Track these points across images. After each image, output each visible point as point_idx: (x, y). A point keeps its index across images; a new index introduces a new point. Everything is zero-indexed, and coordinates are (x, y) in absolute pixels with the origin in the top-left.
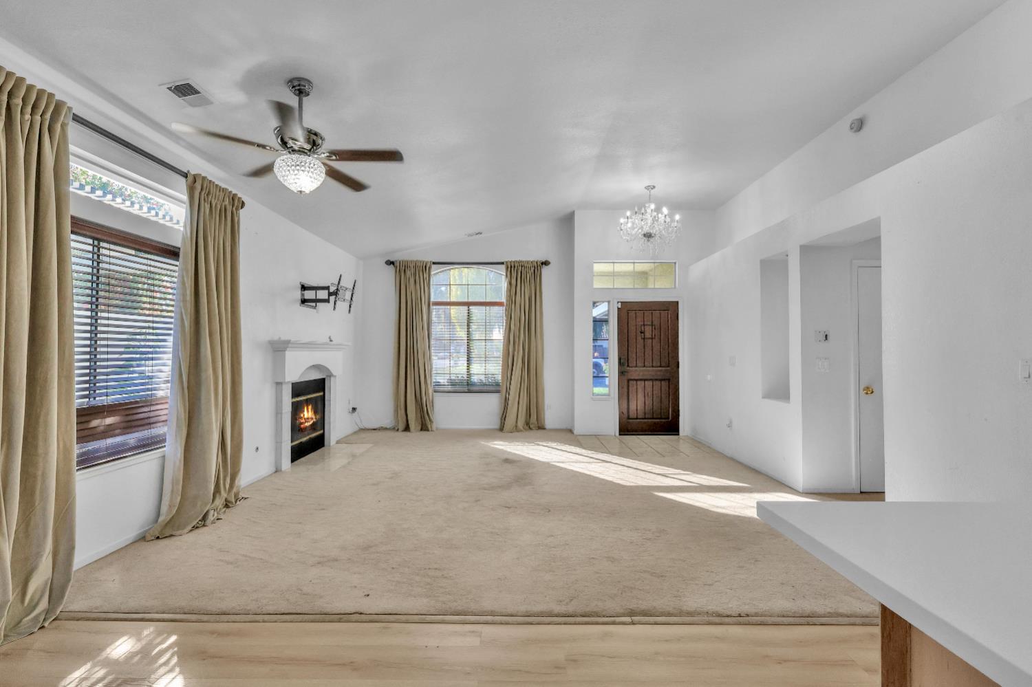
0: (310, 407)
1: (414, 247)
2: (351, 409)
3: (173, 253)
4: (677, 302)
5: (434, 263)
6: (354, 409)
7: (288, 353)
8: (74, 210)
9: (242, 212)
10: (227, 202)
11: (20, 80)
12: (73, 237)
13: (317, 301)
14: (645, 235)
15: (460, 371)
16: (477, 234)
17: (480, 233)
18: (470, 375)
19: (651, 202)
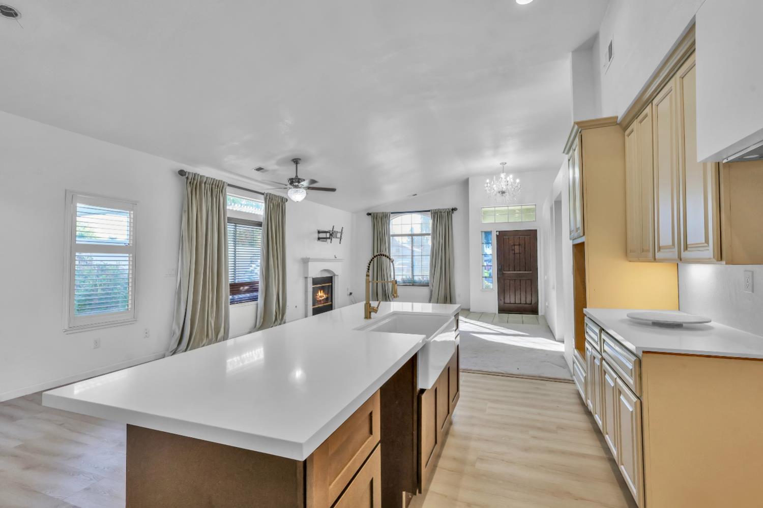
0: (322, 291)
1: (380, 204)
2: (349, 294)
3: (259, 224)
4: (536, 230)
5: (392, 213)
6: (351, 294)
7: (310, 263)
8: (228, 215)
9: (286, 203)
10: (279, 201)
11: (214, 179)
12: (228, 224)
13: (326, 238)
14: (499, 192)
15: (407, 275)
16: (414, 195)
17: (416, 195)
18: (413, 276)
19: (503, 172)
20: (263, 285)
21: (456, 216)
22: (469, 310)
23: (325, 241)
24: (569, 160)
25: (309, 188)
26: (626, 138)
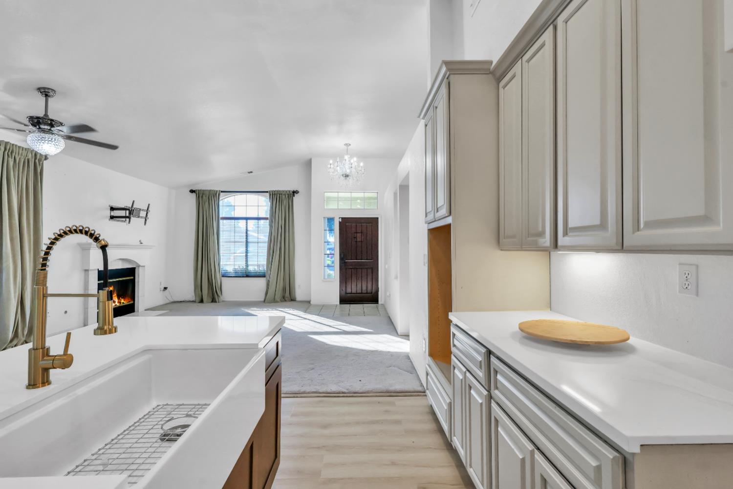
1: (207, 181)
2: (162, 289)
4: (378, 218)
5: (222, 192)
6: (165, 288)
9: (44, 163)
13: (124, 217)
14: (343, 175)
15: (240, 264)
16: (249, 173)
17: (251, 172)
18: (247, 265)
19: (347, 154)
21: (296, 199)
22: (309, 302)
23: (124, 222)
24: (426, 125)
25: (69, 138)
26: (501, 90)
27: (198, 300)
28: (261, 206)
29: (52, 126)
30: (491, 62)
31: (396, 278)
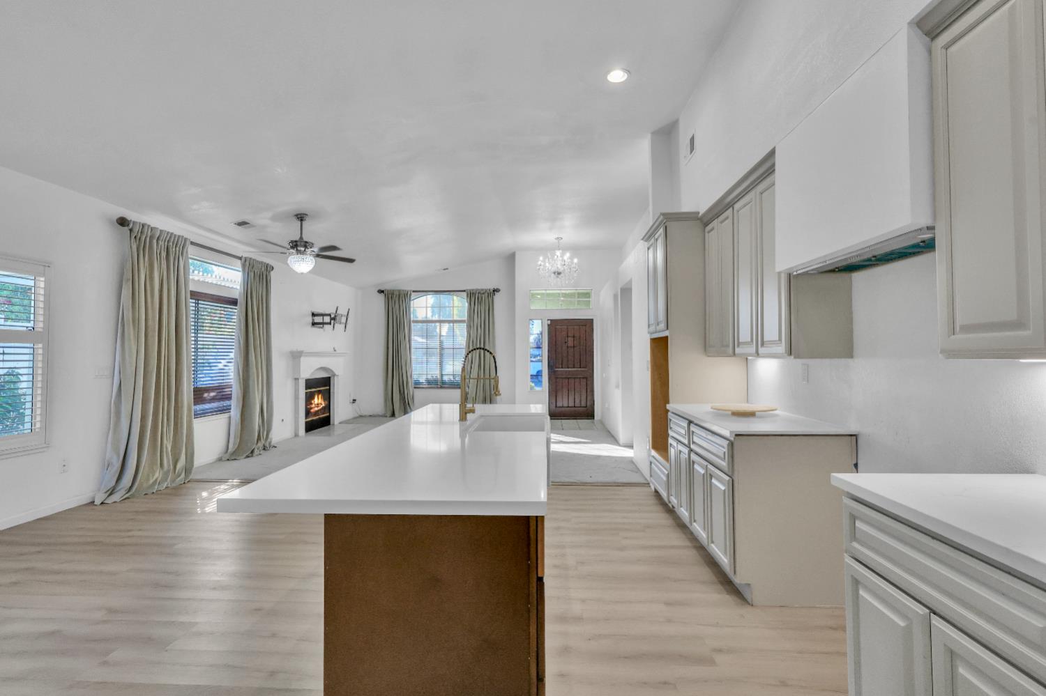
0: (320, 396)
1: (395, 279)
2: (352, 401)
3: (234, 302)
4: (593, 320)
5: (414, 291)
6: (354, 400)
7: (302, 359)
8: (192, 287)
9: (272, 273)
10: (263, 269)
11: (172, 234)
12: (191, 300)
13: (323, 324)
14: (554, 273)
15: (434, 373)
16: (445, 269)
17: (447, 269)
18: (442, 375)
19: (559, 249)
20: (239, 391)
21: (499, 300)
23: (322, 328)
24: (648, 249)
26: (707, 234)
27: (389, 413)
28: (458, 306)
29: (306, 247)
30: (699, 213)
31: (617, 387)
